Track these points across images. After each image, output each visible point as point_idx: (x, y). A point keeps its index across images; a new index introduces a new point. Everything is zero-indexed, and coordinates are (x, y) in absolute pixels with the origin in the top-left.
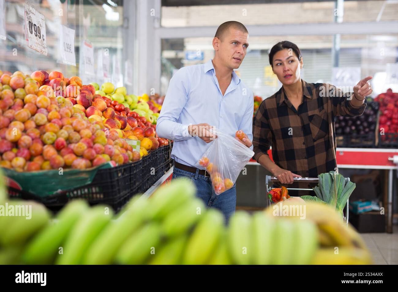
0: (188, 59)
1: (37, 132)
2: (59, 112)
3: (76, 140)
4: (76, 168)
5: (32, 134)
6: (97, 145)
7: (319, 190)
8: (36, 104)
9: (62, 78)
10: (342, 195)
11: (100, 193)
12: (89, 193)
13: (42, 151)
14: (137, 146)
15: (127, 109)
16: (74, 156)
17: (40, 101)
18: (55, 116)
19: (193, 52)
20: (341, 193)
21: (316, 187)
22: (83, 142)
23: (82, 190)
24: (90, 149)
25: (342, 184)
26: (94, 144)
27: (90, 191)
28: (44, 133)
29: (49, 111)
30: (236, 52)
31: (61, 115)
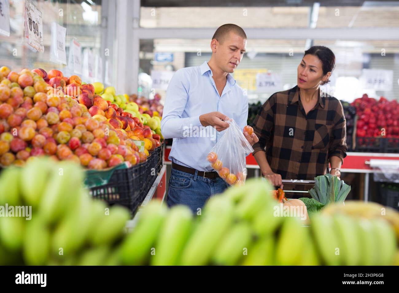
0: (157, 60)
1: (50, 130)
2: (70, 111)
3: (90, 139)
4: (93, 168)
5: (45, 133)
6: (111, 146)
7: (315, 193)
8: (46, 103)
9: (62, 76)
10: (338, 197)
11: (115, 193)
12: (104, 194)
13: (57, 150)
14: (141, 147)
15: (121, 109)
16: (89, 156)
17: (50, 100)
18: (67, 115)
19: (163, 53)
20: (338, 195)
21: (312, 190)
22: (97, 142)
23: (98, 190)
24: (105, 149)
25: (338, 187)
26: (108, 144)
27: (106, 192)
28: (58, 132)
29: (60, 110)
30: (233, 57)
31: (73, 115)
